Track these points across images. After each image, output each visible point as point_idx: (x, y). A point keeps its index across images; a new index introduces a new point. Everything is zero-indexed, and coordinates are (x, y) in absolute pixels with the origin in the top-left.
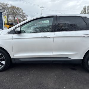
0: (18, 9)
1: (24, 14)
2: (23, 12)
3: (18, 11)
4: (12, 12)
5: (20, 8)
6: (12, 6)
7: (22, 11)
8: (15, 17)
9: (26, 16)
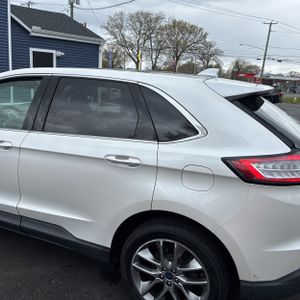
1: (211, 46)
2: (208, 39)
3: (192, 36)
4: (171, 40)
5: (199, 27)
9: (218, 53)
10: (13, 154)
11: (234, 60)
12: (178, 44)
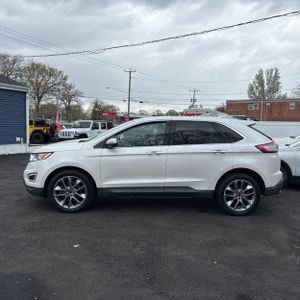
0: (52, 73)
1: (70, 87)
2: (68, 82)
3: (52, 79)
5: (59, 70)
6: (33, 64)
7: (65, 79)
8: (39, 99)
9: (78, 94)
10: (163, 157)
11: (93, 100)
12: (38, 85)
